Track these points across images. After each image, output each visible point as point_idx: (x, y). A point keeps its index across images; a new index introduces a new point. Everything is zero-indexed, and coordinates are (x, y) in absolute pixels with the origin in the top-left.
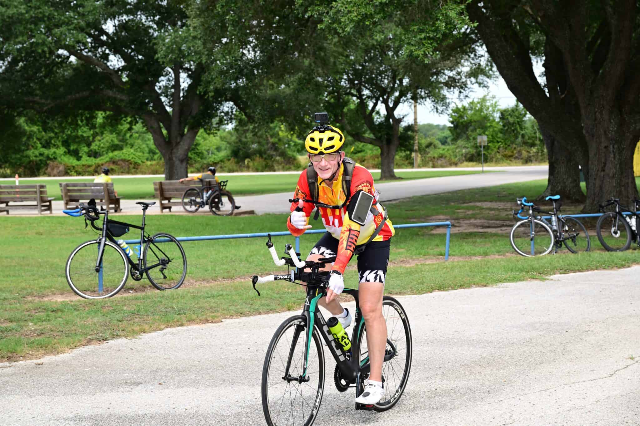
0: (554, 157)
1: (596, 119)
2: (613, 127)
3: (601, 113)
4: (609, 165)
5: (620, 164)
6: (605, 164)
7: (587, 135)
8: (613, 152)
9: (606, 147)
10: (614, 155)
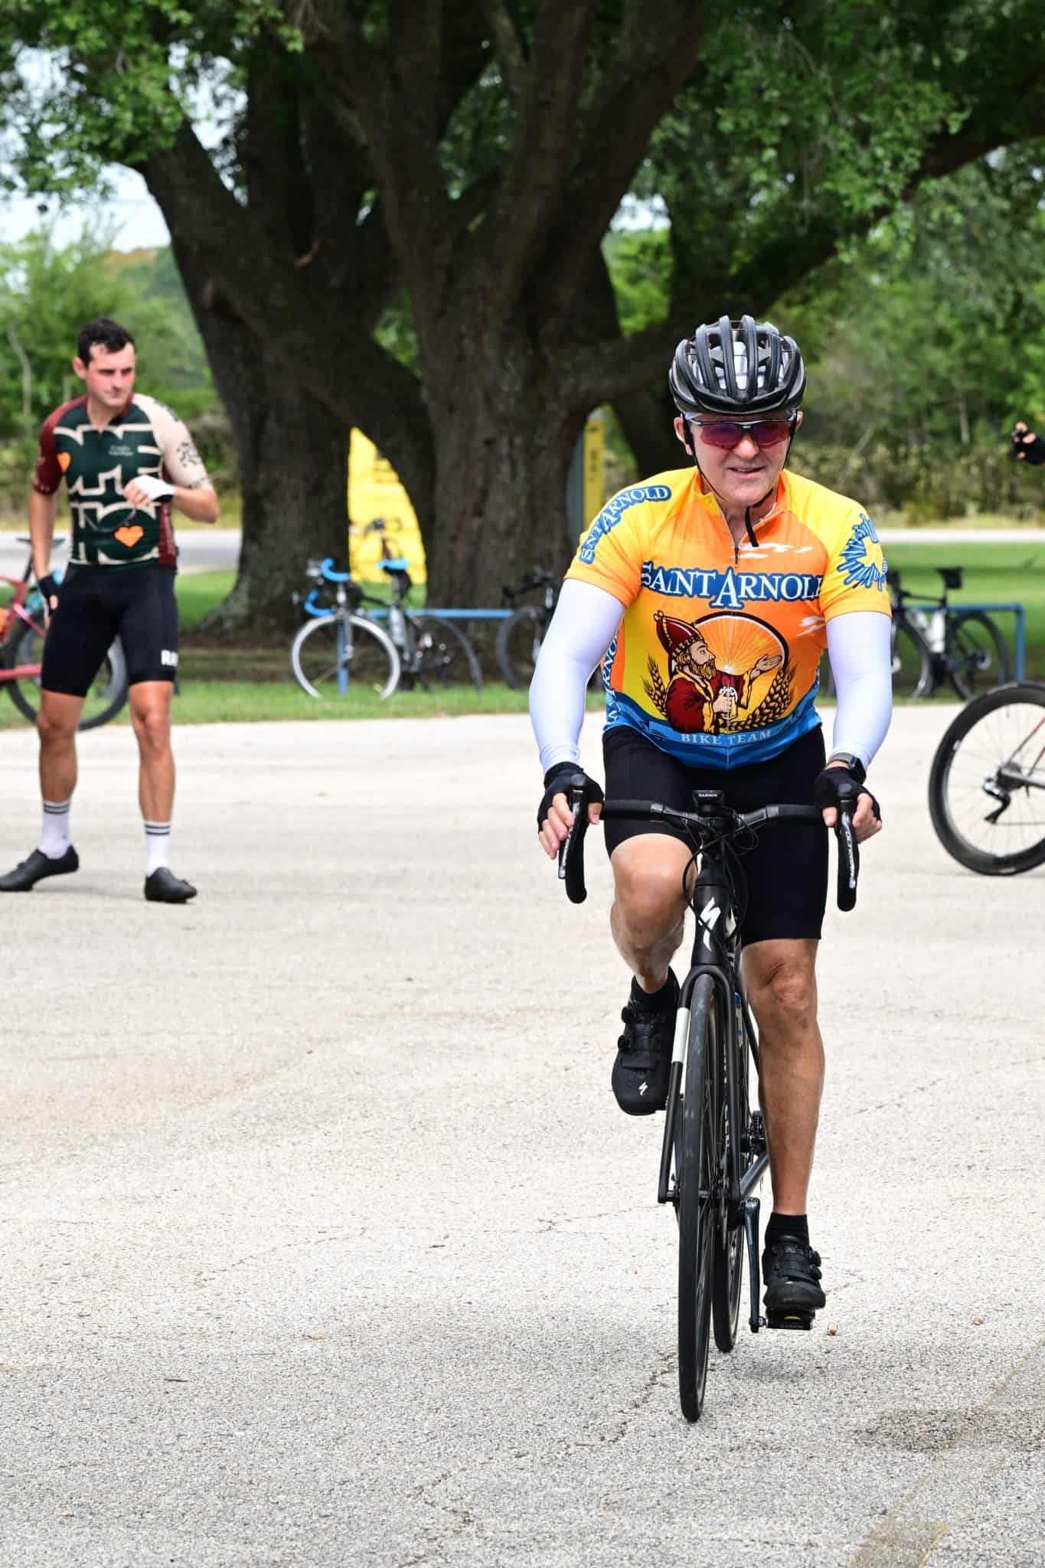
0: (262, 476)
1: (461, 357)
2: (511, 384)
3: (478, 339)
4: (497, 497)
5: (531, 496)
6: (484, 493)
7: (433, 405)
8: (510, 457)
9: (489, 443)
10: (514, 467)
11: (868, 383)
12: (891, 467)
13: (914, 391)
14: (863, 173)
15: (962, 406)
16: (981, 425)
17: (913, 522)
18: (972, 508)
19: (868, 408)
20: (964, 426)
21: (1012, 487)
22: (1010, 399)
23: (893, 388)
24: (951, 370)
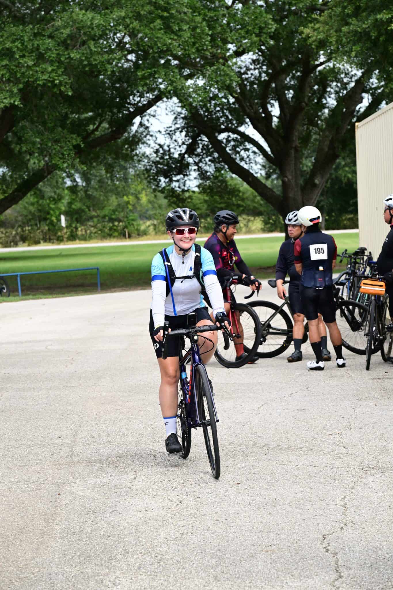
11: (16, 214)
12: (22, 233)
13: (26, 216)
14: (61, 158)
15: (37, 219)
16: (42, 223)
17: (29, 245)
18: (42, 242)
19: (16, 221)
20: (38, 223)
21: (50, 237)
22: (48, 216)
23: (21, 215)
24: (35, 211)
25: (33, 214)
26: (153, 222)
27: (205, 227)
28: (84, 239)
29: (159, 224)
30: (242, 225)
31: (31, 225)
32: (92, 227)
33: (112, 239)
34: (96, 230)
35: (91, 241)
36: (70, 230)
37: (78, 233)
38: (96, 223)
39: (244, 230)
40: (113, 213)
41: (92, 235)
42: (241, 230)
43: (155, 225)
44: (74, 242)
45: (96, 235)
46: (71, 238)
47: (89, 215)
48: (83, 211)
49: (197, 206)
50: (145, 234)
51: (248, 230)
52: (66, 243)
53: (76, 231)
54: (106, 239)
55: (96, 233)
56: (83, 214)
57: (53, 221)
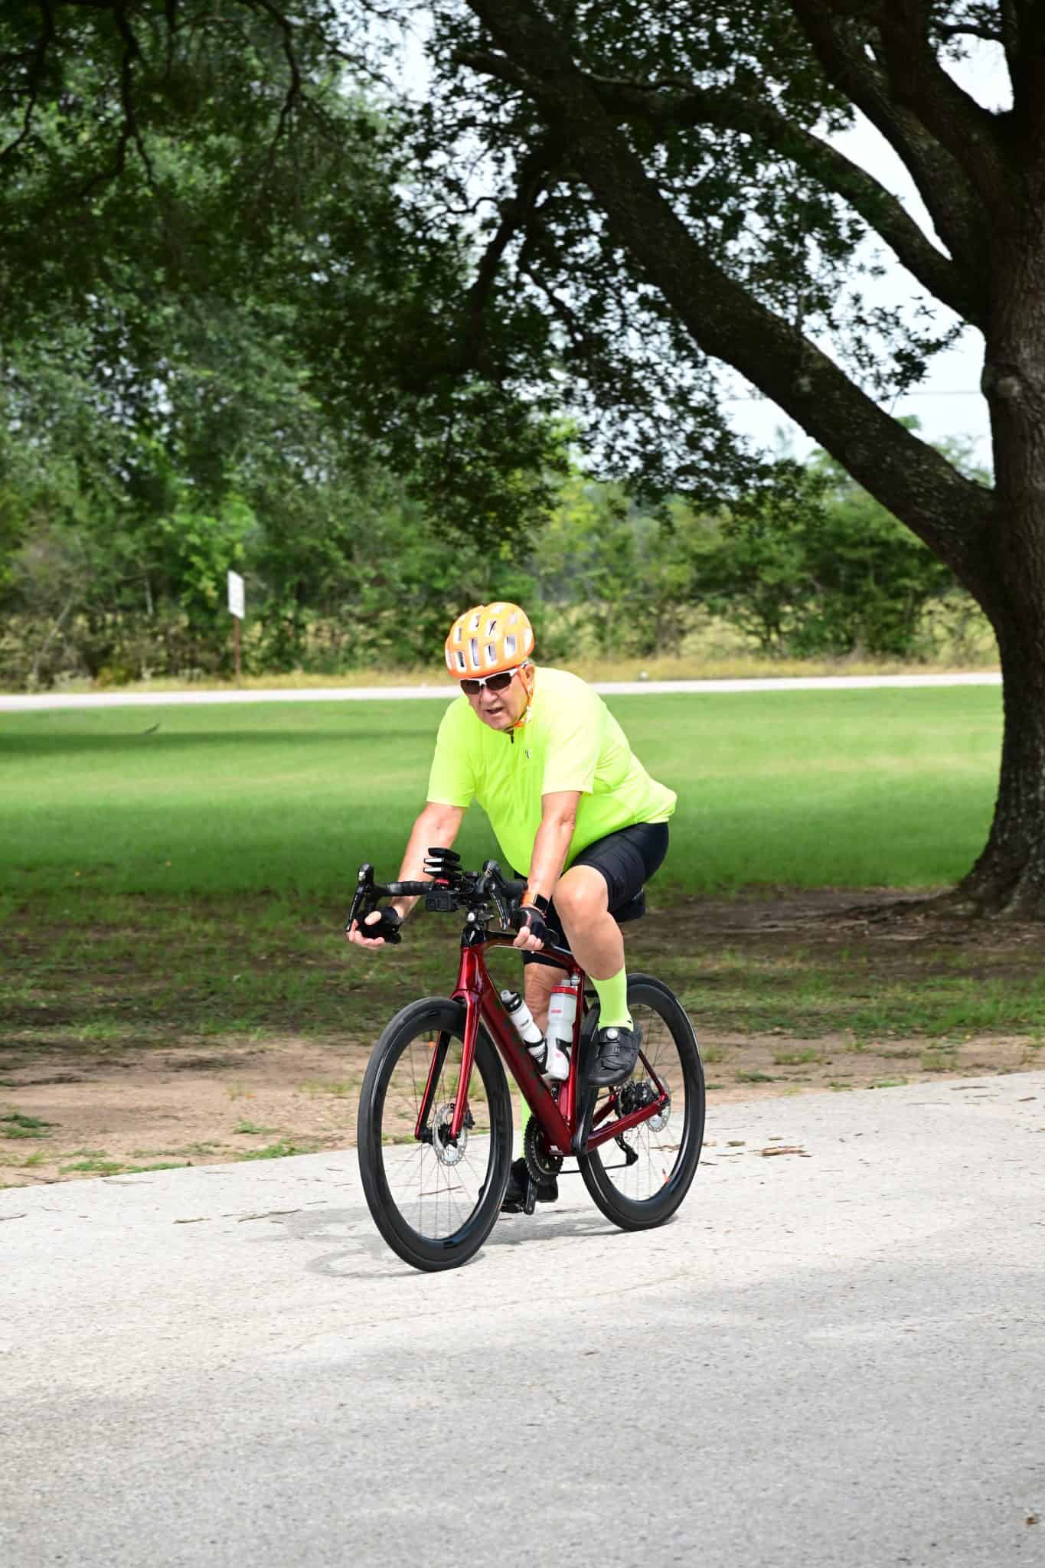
25: (130, 566)
26: (593, 611)
27: (795, 633)
28: (327, 665)
29: (618, 619)
30: (940, 632)
31: (126, 609)
32: (361, 620)
33: (431, 670)
34: (372, 634)
35: (351, 676)
36: (275, 632)
37: (302, 640)
38: (372, 606)
39: (946, 650)
40: (438, 571)
41: (359, 651)
42: (936, 653)
43: (600, 622)
44: (283, 678)
45: (373, 651)
46: (275, 661)
47: (346, 575)
48: (325, 560)
49: (766, 553)
50: (562, 655)
51: (962, 650)
52: (251, 681)
53: (298, 637)
54: (410, 670)
55: (372, 644)
56: (324, 570)
57: (202, 592)
